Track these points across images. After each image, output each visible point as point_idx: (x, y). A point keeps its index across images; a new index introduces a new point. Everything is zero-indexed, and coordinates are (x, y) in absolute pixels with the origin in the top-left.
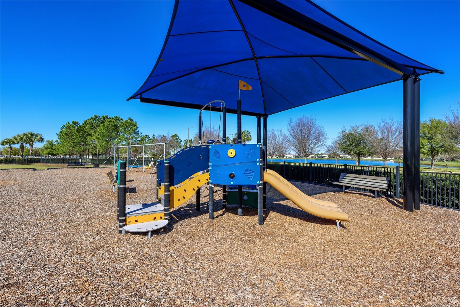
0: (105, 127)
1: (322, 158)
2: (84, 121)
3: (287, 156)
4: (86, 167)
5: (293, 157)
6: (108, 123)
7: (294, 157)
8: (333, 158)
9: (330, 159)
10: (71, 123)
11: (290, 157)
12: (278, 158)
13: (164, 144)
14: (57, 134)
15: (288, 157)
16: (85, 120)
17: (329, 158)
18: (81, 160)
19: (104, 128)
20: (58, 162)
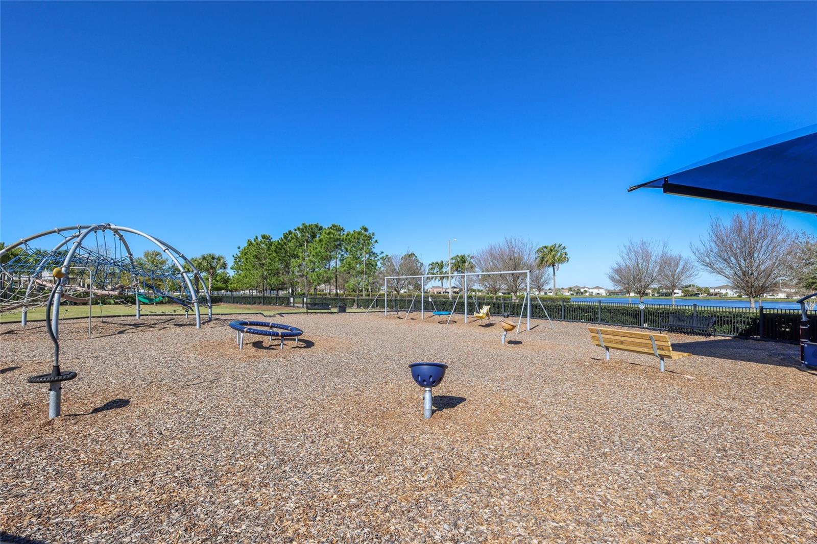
0: (324, 243)
1: (669, 295)
2: (284, 234)
3: (592, 293)
4: (332, 311)
5: (604, 294)
6: (328, 237)
7: (606, 294)
8: (694, 295)
9: (688, 298)
10: (260, 238)
11: (598, 294)
12: (573, 296)
13: (527, 273)
14: (233, 256)
15: (594, 294)
16: (285, 232)
17: (685, 296)
18: (294, 299)
19: (322, 245)
20: (265, 303)
